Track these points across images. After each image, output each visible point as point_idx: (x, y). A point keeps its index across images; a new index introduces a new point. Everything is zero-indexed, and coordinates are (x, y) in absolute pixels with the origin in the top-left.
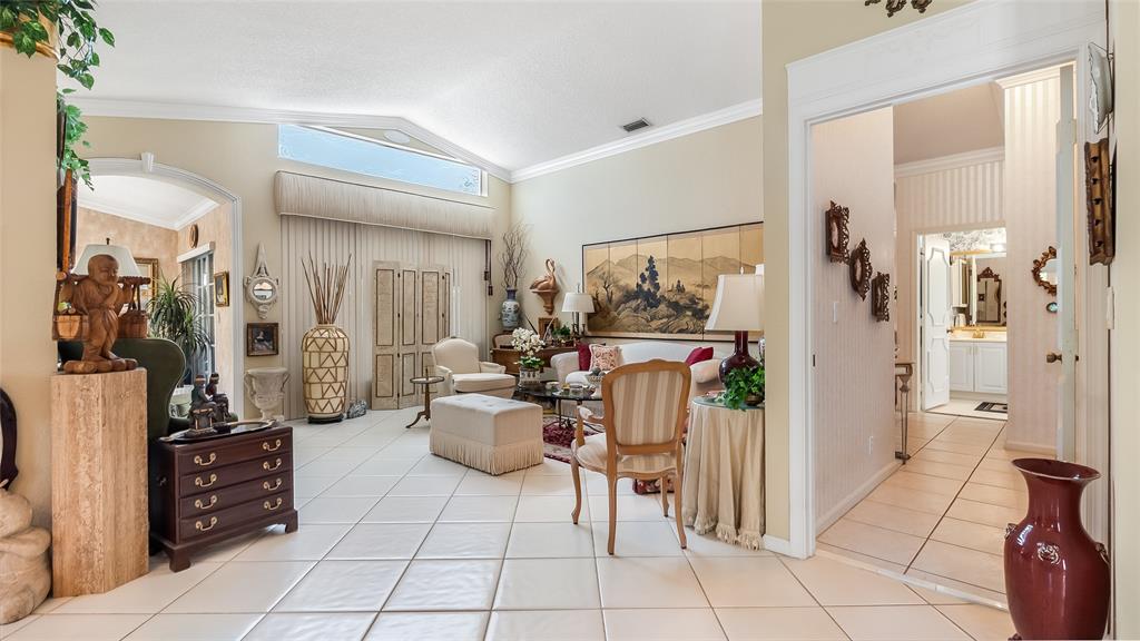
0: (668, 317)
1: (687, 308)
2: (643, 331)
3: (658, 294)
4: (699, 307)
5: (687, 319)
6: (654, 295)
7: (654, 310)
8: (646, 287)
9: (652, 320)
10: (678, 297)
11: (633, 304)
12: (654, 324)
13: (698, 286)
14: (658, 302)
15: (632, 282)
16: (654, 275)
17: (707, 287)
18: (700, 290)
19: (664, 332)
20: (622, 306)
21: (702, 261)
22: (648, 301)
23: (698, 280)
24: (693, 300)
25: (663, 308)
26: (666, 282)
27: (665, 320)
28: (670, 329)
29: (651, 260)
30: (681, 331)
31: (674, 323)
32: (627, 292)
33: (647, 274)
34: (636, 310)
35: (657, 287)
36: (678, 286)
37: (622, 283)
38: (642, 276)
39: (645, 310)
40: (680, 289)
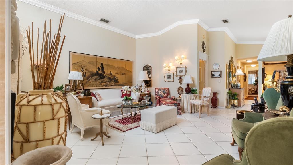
0: (108, 82)
1: (113, 79)
2: (98, 86)
3: (104, 75)
4: (116, 79)
5: (113, 82)
6: (103, 75)
7: (103, 80)
8: (100, 72)
9: (102, 83)
10: (110, 76)
11: (95, 77)
12: (103, 84)
13: (116, 73)
14: (104, 77)
15: (95, 70)
16: (103, 69)
17: (118, 74)
18: (116, 74)
19: (106, 86)
20: (90, 78)
21: (117, 67)
22: (101, 77)
23: (116, 72)
24: (115, 77)
25: (106, 79)
26: (107, 71)
27: (106, 83)
28: (108, 85)
29: (102, 64)
30: (111, 86)
31: (109, 83)
32: (92, 73)
33: (100, 68)
34: (95, 80)
35: (104, 72)
36: (111, 73)
37: (90, 70)
38: (98, 69)
39: (99, 79)
40: (111, 74)
